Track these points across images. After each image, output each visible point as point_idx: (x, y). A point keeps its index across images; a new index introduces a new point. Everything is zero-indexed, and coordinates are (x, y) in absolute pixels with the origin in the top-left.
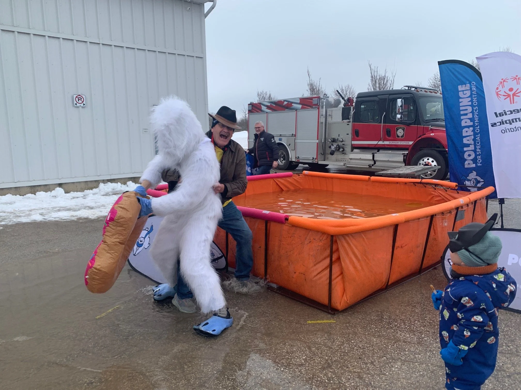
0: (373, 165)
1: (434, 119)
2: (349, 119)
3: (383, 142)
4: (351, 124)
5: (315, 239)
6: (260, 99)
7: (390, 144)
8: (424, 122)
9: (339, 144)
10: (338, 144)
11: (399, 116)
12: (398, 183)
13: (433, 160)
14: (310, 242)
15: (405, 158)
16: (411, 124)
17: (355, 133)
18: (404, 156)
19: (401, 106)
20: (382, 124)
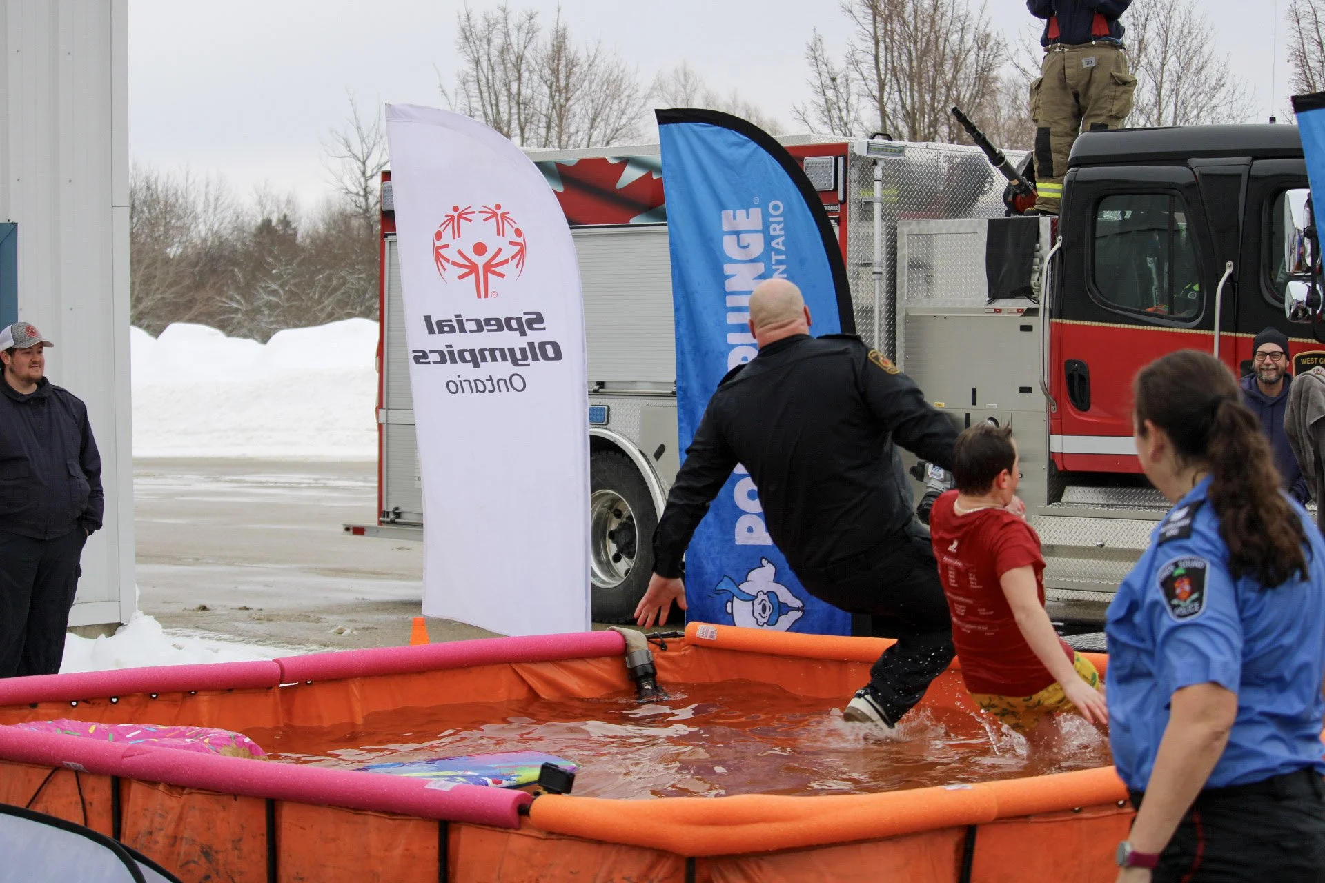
2: (1028, 292)
4: (1040, 323)
6: (484, 64)
17: (1064, 384)
19: (1310, 233)
20: (1216, 332)
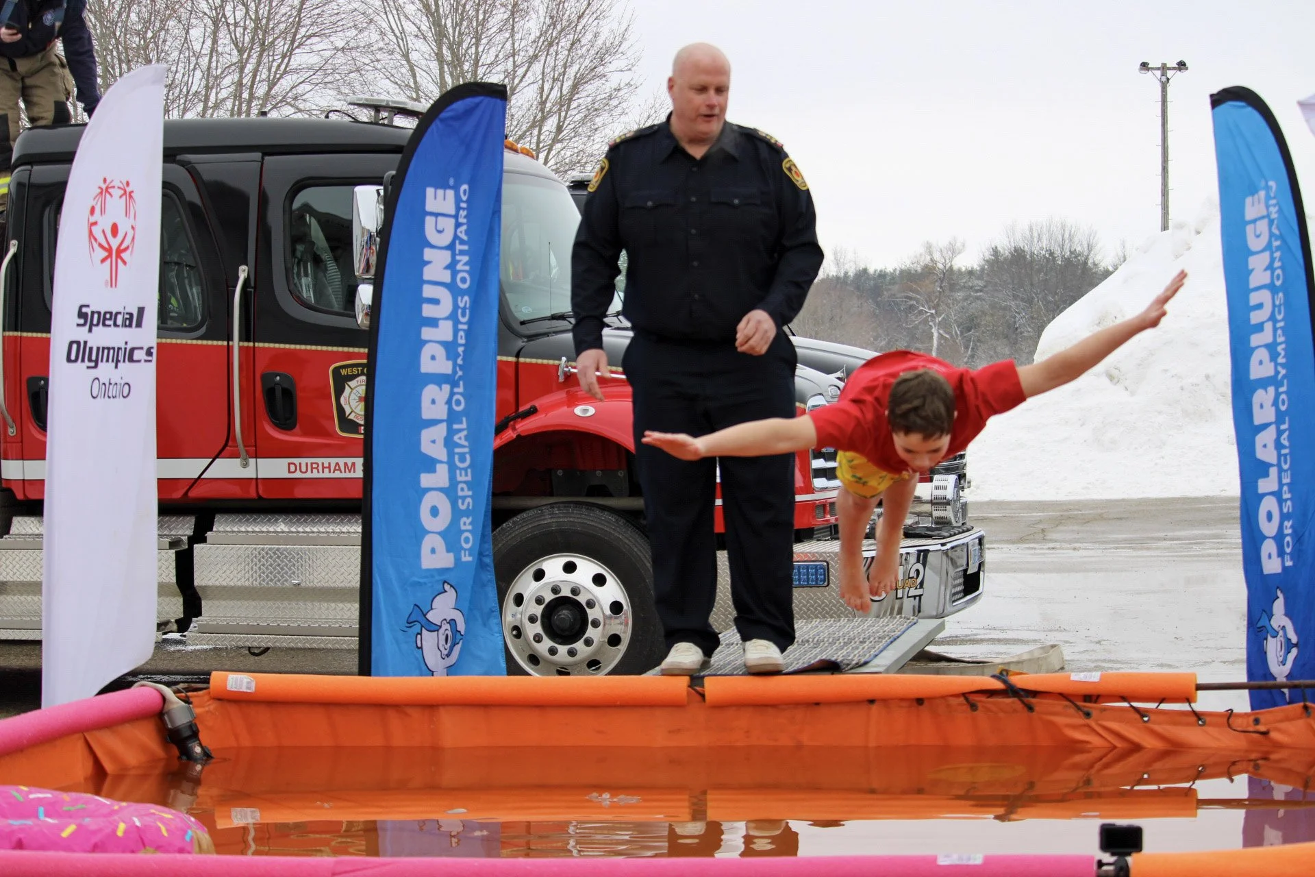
0: (182, 626)
1: (561, 317)
3: (245, 465)
7: (298, 475)
8: (512, 329)
13: (600, 571)
17: (26, 403)
20: (236, 343)
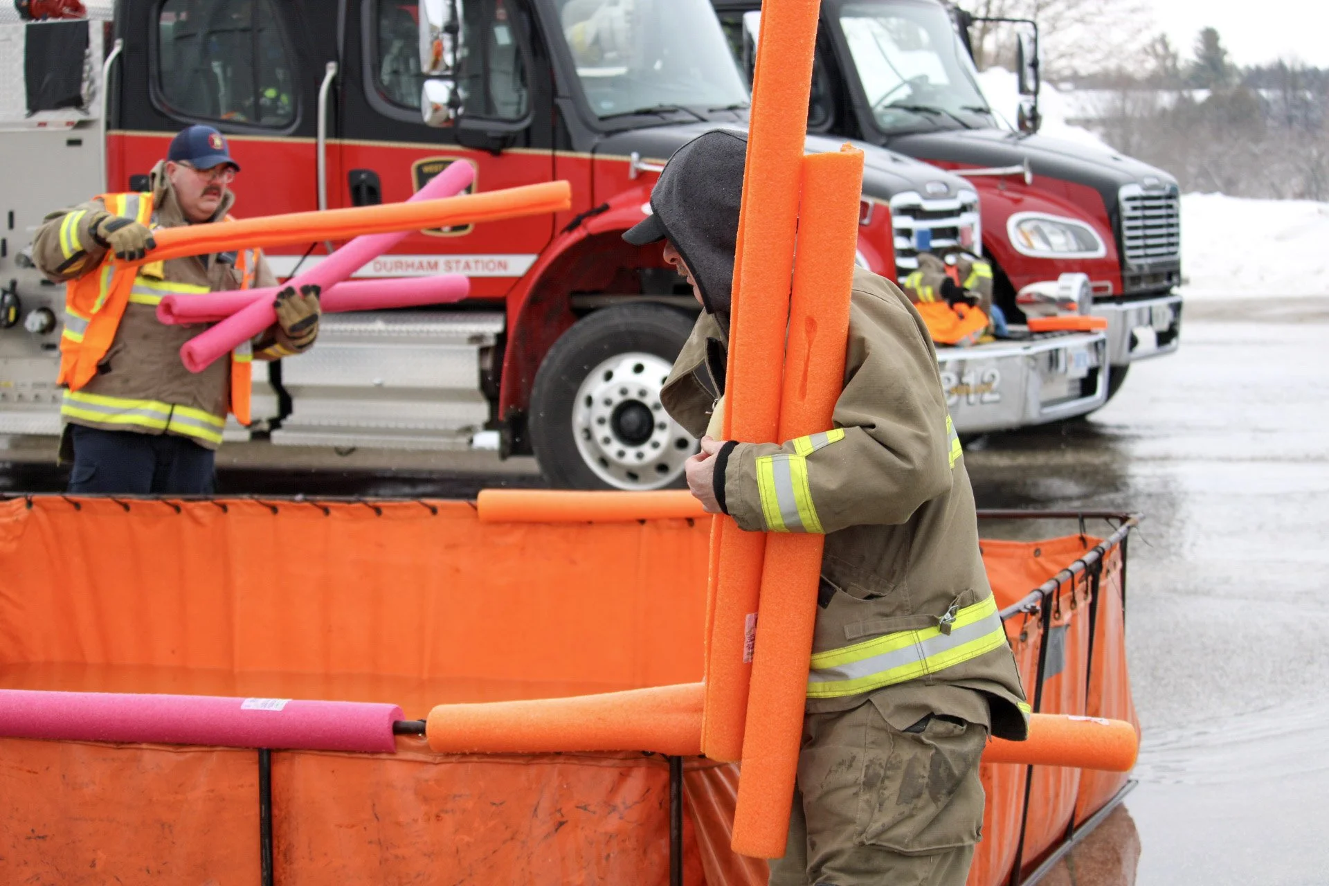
0: (275, 424)
1: (648, 112)
2: (78, 102)
4: (96, 138)
5: (585, 808)
7: (383, 273)
8: (587, 125)
9: (19, 286)
10: (14, 284)
11: (437, 92)
12: (642, 522)
14: (561, 824)
15: (488, 363)
16: (508, 140)
18: (483, 351)
19: (451, 29)
20: (322, 140)
